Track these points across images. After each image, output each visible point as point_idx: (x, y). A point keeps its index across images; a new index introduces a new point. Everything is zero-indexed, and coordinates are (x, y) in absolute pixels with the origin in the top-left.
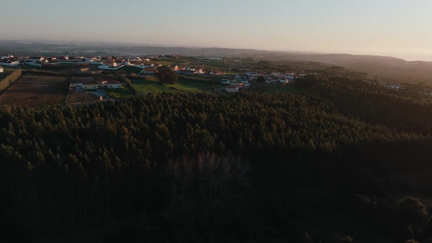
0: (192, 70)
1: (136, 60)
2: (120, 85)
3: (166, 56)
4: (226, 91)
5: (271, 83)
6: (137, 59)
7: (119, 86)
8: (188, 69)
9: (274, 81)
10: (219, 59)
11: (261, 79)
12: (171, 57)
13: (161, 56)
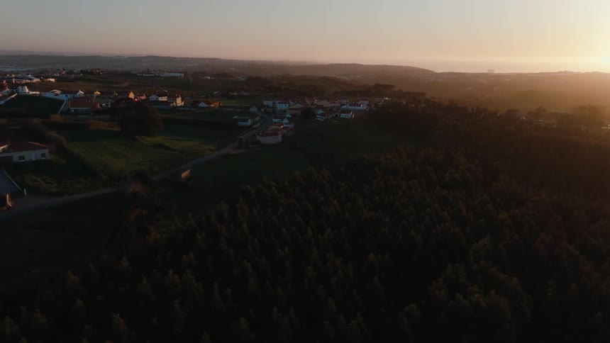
0: (160, 99)
1: (28, 81)
2: (46, 151)
3: (82, 72)
4: (258, 143)
5: (327, 120)
6: (30, 79)
7: (43, 155)
8: (153, 97)
9: (330, 116)
10: (178, 75)
11: (308, 114)
12: (91, 73)
13: (71, 72)
